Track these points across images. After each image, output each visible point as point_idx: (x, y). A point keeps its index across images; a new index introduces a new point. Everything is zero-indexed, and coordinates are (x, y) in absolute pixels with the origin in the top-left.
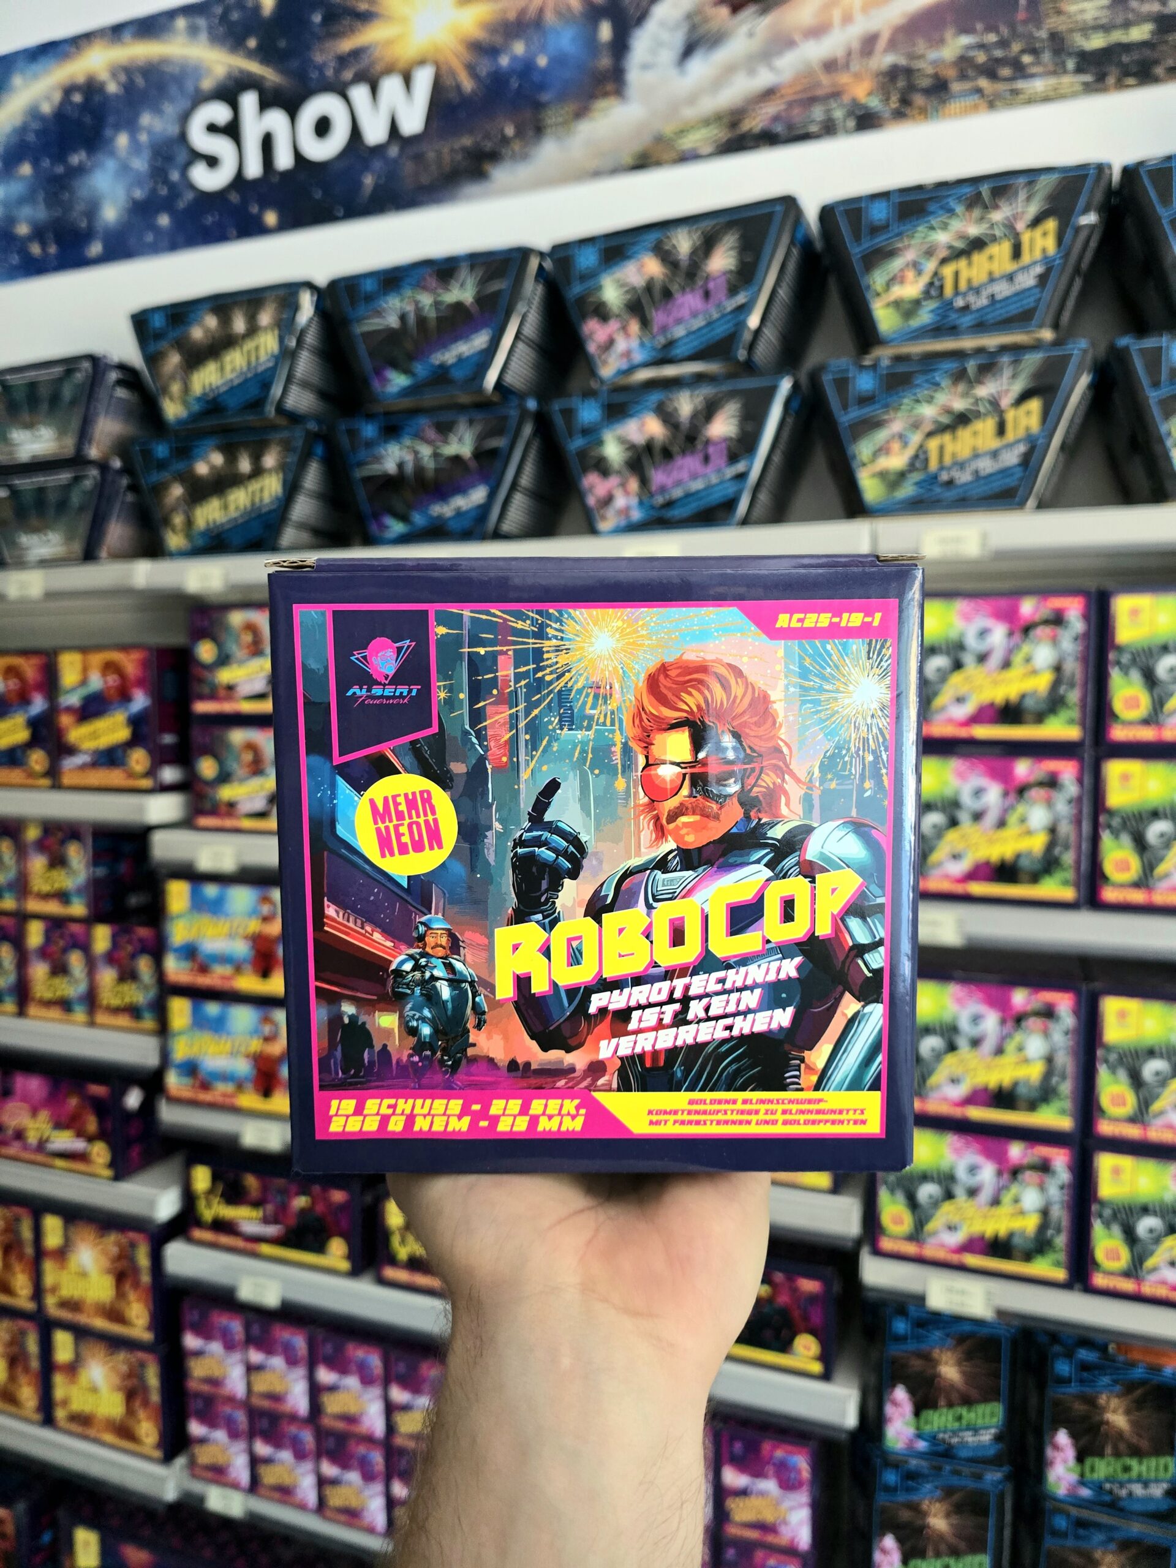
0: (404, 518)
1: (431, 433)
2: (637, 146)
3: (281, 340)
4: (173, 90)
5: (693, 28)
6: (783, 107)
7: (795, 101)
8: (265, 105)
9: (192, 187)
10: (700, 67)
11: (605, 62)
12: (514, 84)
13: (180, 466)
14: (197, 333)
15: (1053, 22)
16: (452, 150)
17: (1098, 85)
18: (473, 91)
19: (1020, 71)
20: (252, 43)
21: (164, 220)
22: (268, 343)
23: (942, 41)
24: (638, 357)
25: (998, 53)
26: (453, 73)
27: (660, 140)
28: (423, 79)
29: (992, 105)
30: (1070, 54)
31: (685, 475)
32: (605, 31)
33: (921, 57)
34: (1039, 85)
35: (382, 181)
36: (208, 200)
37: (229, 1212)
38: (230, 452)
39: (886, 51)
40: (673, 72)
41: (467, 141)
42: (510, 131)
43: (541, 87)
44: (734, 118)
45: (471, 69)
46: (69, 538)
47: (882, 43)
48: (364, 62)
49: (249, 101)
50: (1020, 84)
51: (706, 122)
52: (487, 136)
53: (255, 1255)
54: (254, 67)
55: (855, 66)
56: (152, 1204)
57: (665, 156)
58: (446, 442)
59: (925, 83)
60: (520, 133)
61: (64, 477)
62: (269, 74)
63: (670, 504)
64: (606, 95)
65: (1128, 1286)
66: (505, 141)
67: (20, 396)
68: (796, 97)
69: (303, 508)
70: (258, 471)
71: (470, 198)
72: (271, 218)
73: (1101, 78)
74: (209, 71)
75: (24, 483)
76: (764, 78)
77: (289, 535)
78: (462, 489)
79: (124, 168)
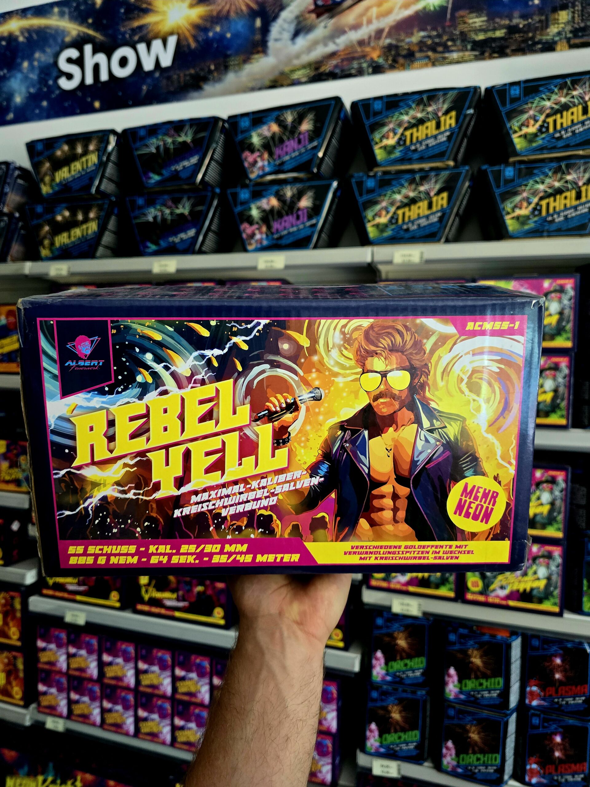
0: (156, 243)
1: (170, 203)
2: (271, 77)
3: (99, 157)
4: (51, 41)
5: (299, 23)
6: (339, 61)
7: (345, 59)
8: (95, 51)
9: (59, 88)
10: (302, 42)
11: (258, 37)
12: (215, 45)
13: (48, 217)
14: (59, 153)
15: (461, 27)
16: (185, 75)
17: (481, 57)
18: (195, 47)
19: (447, 49)
20: (90, 21)
21: (45, 104)
22: (93, 158)
23: (412, 34)
24: (267, 169)
25: (437, 40)
26: (186, 39)
27: (282, 74)
28: (172, 41)
29: (434, 65)
30: (469, 42)
31: (287, 225)
32: (258, 23)
33: (403, 41)
34: (455, 55)
35: (151, 89)
36: (66, 94)
37: (61, 580)
38: (73, 210)
39: (386, 37)
40: (289, 43)
41: (192, 71)
42: (212, 67)
43: (227, 48)
44: (317, 65)
45: (195, 37)
47: (385, 34)
48: (144, 32)
49: (88, 49)
50: (447, 55)
51: (304, 67)
52: (202, 69)
53: (73, 601)
54: (91, 32)
55: (372, 44)
56: (23, 577)
57: (285, 83)
58: (177, 208)
59: (404, 52)
60: (217, 69)
62: (98, 36)
63: (281, 238)
64: (258, 52)
65: (481, 598)
66: (210, 72)
68: (346, 57)
69: (107, 238)
70: (86, 220)
71: (194, 98)
72: (97, 104)
73: (482, 53)
74: (69, 33)
76: (331, 48)
77: (100, 251)
78: (184, 230)
79: (26, 78)
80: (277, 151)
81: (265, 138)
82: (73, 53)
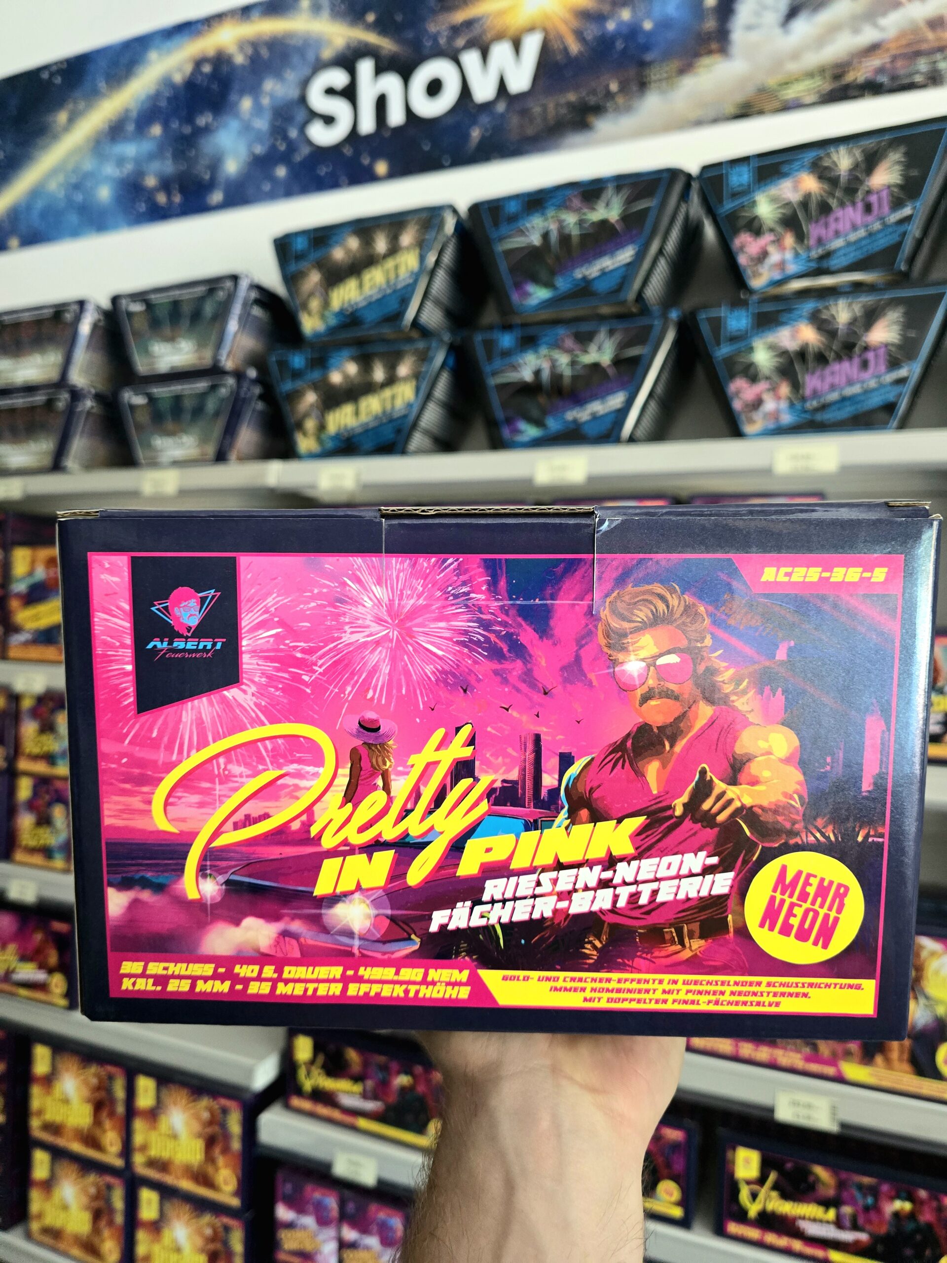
0: (538, 423)
1: (569, 343)
2: (740, 97)
3: (422, 259)
4: (295, 59)
6: (888, 60)
7: (900, 55)
8: (379, 70)
9: (309, 142)
11: (710, 24)
12: (619, 45)
13: (316, 375)
14: (338, 254)
16: (557, 105)
18: (580, 53)
20: (371, 17)
21: (281, 172)
22: (408, 261)
24: (793, 268)
26: (561, 38)
27: (763, 91)
28: (532, 45)
31: (838, 380)
35: (487, 134)
36: (322, 153)
37: (329, 1084)
38: (365, 361)
41: (572, 97)
42: (614, 87)
43: (646, 48)
44: (838, 70)
45: (579, 34)
46: (203, 440)
48: (476, 30)
49: (366, 67)
51: (810, 75)
52: (594, 92)
53: (354, 1128)
54: (372, 38)
56: (250, 1072)
57: (767, 107)
58: (586, 351)
60: (624, 88)
61: (201, 385)
62: (386, 44)
63: (824, 408)
64: (710, 52)
66: (609, 95)
67: (163, 313)
68: (898, 52)
69: (432, 416)
70: (391, 380)
71: (572, 147)
72: (381, 168)
74: (329, 42)
75: (161, 391)
76: (869, 35)
77: (417, 440)
78: (600, 395)
79: (247, 127)
80: (814, 231)
81: (788, 204)
82: (338, 78)
